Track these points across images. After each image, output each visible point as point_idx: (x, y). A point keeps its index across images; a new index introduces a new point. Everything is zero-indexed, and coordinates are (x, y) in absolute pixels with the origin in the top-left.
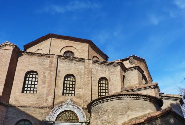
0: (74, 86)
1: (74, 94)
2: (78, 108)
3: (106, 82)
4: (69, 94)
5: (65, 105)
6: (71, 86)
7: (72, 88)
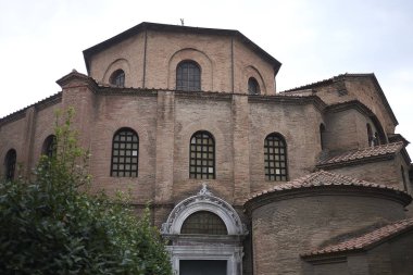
0: (211, 156)
1: (214, 174)
2: (224, 205)
3: (282, 144)
4: (202, 173)
5: (197, 201)
6: (205, 156)
7: (208, 160)
